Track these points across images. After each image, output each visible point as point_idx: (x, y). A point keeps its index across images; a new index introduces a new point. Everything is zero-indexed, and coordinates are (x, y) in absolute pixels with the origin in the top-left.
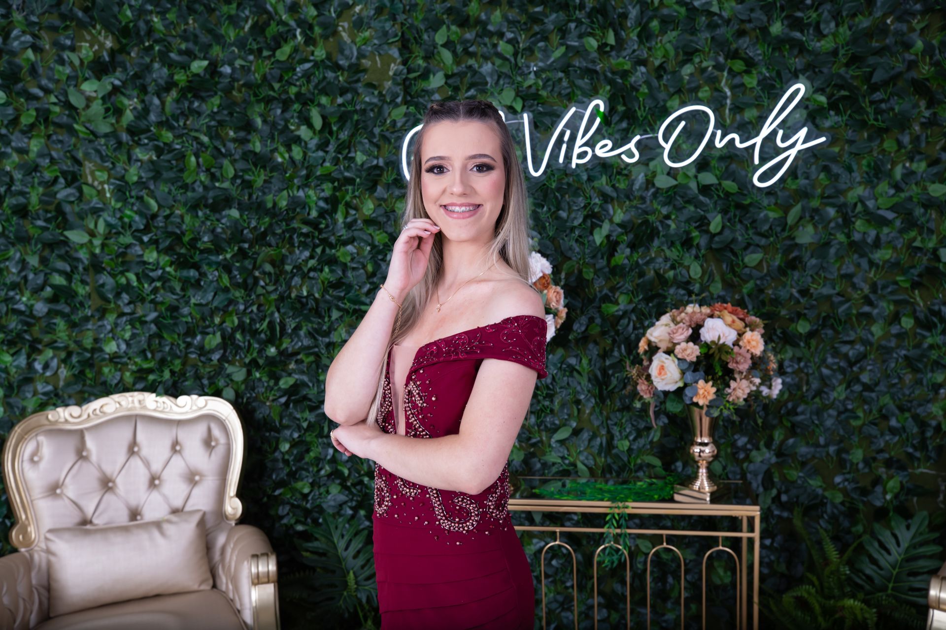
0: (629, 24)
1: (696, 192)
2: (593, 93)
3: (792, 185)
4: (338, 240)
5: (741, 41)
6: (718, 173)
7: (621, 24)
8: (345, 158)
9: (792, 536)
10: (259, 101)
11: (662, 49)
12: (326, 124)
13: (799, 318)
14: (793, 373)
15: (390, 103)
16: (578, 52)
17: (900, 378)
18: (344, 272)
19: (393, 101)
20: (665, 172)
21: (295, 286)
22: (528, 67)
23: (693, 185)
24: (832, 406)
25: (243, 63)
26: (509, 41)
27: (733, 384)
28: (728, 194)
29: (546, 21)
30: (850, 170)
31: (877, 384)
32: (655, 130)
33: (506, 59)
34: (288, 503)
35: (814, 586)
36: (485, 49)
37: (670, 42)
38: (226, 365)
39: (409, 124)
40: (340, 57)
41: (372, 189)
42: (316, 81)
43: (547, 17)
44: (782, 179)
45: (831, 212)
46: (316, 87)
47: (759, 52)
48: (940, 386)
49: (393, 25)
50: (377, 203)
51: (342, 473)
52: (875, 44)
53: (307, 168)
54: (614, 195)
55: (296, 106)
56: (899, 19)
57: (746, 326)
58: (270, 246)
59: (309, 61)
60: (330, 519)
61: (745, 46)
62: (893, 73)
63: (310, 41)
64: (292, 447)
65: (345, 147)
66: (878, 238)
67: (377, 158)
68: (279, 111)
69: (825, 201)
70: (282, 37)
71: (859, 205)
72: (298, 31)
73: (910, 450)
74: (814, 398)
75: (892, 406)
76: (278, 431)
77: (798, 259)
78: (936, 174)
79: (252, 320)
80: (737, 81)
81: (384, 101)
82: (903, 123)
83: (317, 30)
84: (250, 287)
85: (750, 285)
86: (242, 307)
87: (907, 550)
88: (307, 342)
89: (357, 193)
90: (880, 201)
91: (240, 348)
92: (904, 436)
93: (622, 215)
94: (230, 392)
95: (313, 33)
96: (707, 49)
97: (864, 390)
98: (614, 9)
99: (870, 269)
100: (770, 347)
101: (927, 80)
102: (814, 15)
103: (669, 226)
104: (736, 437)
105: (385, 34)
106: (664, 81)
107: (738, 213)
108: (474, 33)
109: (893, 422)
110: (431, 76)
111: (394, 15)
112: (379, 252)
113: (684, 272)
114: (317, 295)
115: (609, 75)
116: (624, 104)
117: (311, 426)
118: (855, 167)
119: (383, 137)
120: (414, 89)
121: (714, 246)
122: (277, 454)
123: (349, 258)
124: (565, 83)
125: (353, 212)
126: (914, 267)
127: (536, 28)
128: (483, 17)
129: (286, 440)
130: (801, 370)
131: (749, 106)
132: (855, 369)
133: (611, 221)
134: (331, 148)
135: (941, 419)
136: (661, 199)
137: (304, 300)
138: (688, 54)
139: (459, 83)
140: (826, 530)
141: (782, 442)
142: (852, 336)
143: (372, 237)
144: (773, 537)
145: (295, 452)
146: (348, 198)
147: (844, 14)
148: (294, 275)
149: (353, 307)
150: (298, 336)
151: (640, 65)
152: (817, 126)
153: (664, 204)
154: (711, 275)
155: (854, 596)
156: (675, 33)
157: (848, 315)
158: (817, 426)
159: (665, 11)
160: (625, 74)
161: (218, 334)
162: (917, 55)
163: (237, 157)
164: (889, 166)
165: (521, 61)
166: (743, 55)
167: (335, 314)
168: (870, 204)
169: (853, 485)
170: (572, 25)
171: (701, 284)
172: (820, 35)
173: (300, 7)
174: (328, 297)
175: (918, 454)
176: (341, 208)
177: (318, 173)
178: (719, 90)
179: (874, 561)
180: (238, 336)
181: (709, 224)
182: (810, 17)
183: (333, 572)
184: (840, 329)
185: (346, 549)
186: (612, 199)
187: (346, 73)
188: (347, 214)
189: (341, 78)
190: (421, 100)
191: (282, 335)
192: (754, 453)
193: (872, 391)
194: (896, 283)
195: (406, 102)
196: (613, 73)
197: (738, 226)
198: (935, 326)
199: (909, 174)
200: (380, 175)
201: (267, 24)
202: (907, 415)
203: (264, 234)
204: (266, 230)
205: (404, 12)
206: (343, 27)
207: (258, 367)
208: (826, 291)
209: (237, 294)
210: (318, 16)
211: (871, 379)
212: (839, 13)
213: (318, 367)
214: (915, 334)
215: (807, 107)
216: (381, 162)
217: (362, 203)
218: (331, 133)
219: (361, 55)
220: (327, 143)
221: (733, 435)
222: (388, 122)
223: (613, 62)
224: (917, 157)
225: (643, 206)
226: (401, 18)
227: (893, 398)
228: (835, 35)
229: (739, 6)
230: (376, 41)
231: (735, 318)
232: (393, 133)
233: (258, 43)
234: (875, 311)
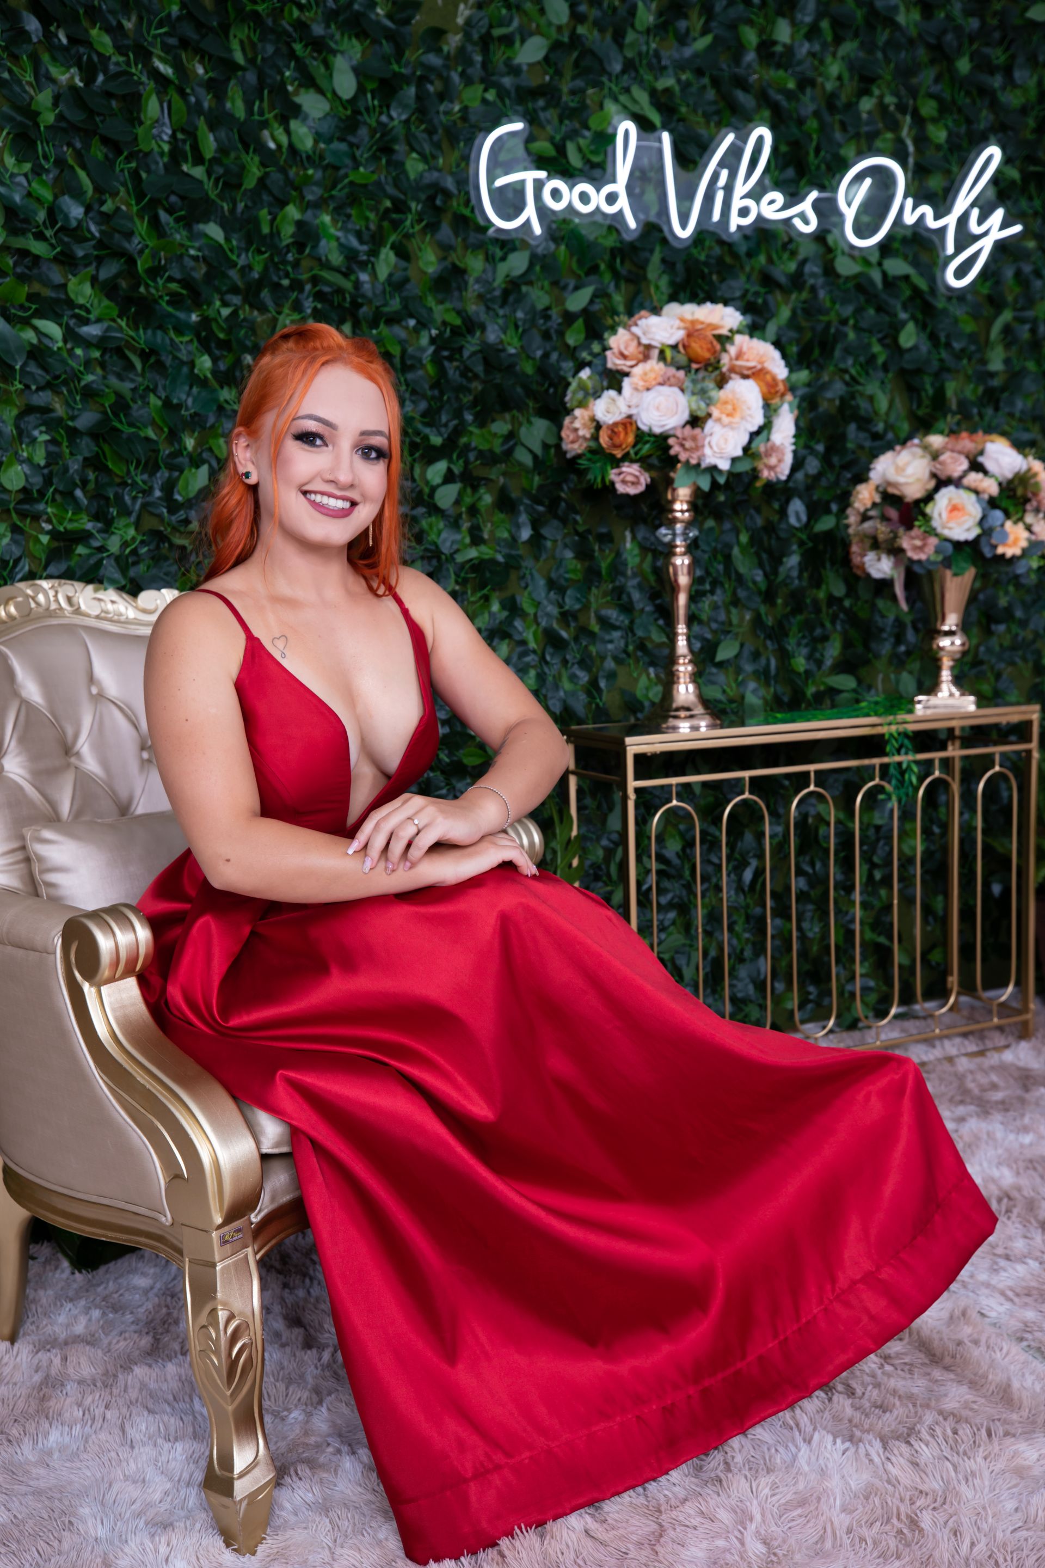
1: (880, 286)
2: (754, 117)
4: (379, 313)
8: (389, 162)
11: (835, 67)
12: (360, 90)
15: (457, 76)
16: (729, 47)
19: (465, 72)
20: (851, 251)
23: (876, 276)
28: (918, 292)
30: (1039, 274)
36: (602, 13)
37: (844, 57)
39: (491, 118)
41: (432, 227)
42: (332, 5)
44: (977, 279)
50: (441, 252)
53: (324, 169)
54: (780, 281)
55: (297, 47)
67: (441, 171)
68: (270, 50)
80: (921, 131)
89: (414, 230)
93: (790, 313)
102: (1004, 56)
103: (847, 335)
106: (841, 116)
110: (517, 44)
112: (446, 343)
113: (867, 404)
119: (446, 134)
120: (496, 57)
121: (903, 367)
123: (397, 349)
124: (711, 94)
125: (401, 265)
131: (936, 170)
134: (365, 137)
136: (839, 292)
138: (866, 83)
139: (562, 62)
143: (435, 315)
146: (396, 237)
151: (809, 85)
152: (1008, 210)
153: (843, 302)
156: (853, 46)
159: (840, 8)
160: (789, 95)
161: (203, 469)
165: (653, 45)
171: (886, 422)
172: (1013, 85)
176: (386, 253)
178: (900, 139)
181: (897, 336)
182: (998, 58)
186: (779, 286)
188: (394, 266)
189: (381, 10)
190: (503, 80)
195: (482, 81)
196: (778, 90)
200: (445, 204)
204: (261, 277)
209: (224, 395)
215: (999, 182)
216: (448, 180)
217: (420, 250)
220: (354, 128)
222: (457, 108)
225: (815, 302)
229: (925, 22)
232: (462, 130)
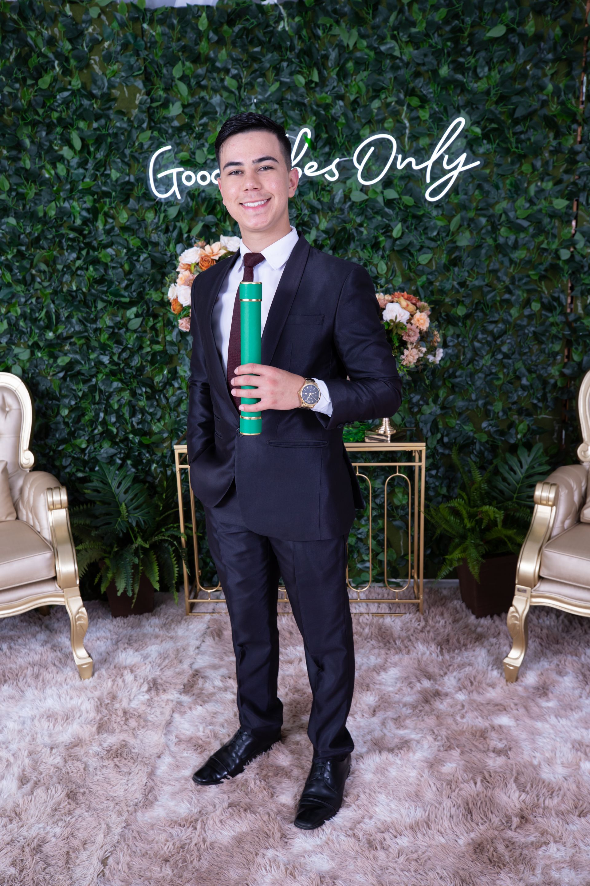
0: (330, 65)
1: (383, 204)
2: (302, 123)
3: (455, 200)
4: (99, 244)
5: (417, 81)
6: (399, 189)
7: (323, 64)
8: (102, 175)
9: (451, 467)
10: (26, 125)
11: (356, 87)
12: (85, 145)
13: (458, 305)
14: (454, 346)
15: (137, 128)
16: (289, 87)
17: (530, 348)
18: (106, 270)
19: (140, 126)
20: (359, 189)
21: (66, 282)
22: (250, 99)
23: (380, 199)
24: (480, 370)
25: (11, 90)
26: (234, 77)
27: (406, 352)
28: (406, 207)
29: (263, 60)
30: (497, 187)
31: (513, 353)
32: (351, 154)
33: (231, 92)
34: (70, 456)
35: (463, 499)
36: (214, 83)
37: (362, 80)
38: (13, 347)
39: (154, 146)
40: (93, 87)
41: (126, 201)
42: (74, 107)
43: (264, 56)
44: (447, 195)
45: (483, 220)
46: (74, 112)
47: (431, 90)
48: (557, 354)
49: (137, 60)
50: (130, 213)
51: (112, 432)
52: (518, 86)
53: (70, 183)
54: (320, 207)
55: (59, 129)
56: (536, 66)
57: (417, 308)
58: (43, 248)
59: (67, 90)
60: (104, 466)
61: (420, 85)
62: (530, 110)
63: (66, 72)
64: (70, 412)
65: (101, 165)
66: (516, 241)
67: (129, 175)
68: (44, 134)
69: (479, 212)
70: (43, 67)
71: (503, 216)
72: (56, 62)
73: (535, 401)
74: (468, 365)
75: (523, 370)
76: (58, 400)
77: (459, 258)
78: (559, 192)
79: (32, 310)
80: (414, 114)
81: (132, 126)
82: (537, 151)
83: (73, 63)
84: (29, 282)
85: (424, 278)
86: (23, 300)
87: (527, 470)
88: (77, 328)
89: (113, 205)
90: (518, 212)
91: (22, 333)
92: (531, 392)
93: (326, 224)
94: (17, 368)
95: (69, 65)
96: (391, 87)
97: (504, 358)
98: (318, 50)
99: (511, 265)
100: (434, 324)
101: (555, 116)
102: (473, 61)
103: (362, 232)
104: (412, 396)
105: (131, 67)
106: (357, 114)
107: (414, 222)
108: (205, 69)
109: (524, 381)
110: (171, 105)
111: (138, 51)
112: (134, 254)
113: (374, 269)
114: (84, 290)
115: (315, 107)
116: (327, 132)
117: (84, 395)
118: (501, 185)
119: (133, 157)
120: (157, 116)
121: (396, 248)
122: (59, 418)
123: (109, 259)
124: (279, 114)
125: (110, 220)
126: (541, 264)
127: (256, 66)
128: (212, 55)
129: (65, 406)
130: (459, 344)
131: (423, 135)
132: (498, 342)
133: (317, 228)
134: (90, 166)
135: (557, 378)
136: (355, 210)
137: (74, 294)
138: (376, 91)
139: (193, 112)
140: (475, 462)
141: (445, 398)
142: (497, 317)
143: (128, 242)
144: (437, 468)
145: (73, 416)
146: (106, 209)
147: (495, 60)
148: (64, 274)
149: (114, 299)
150: (71, 323)
151: (339, 99)
152: (473, 152)
153: (358, 215)
154: (394, 271)
155: (490, 505)
156: (366, 73)
157: (493, 300)
158: (470, 385)
159: (358, 54)
160: (327, 107)
161: (5, 322)
162: (548, 96)
163: (11, 172)
164: (526, 185)
165: (244, 94)
166: (419, 93)
167: (100, 305)
168: (511, 215)
169: (495, 429)
170: (285, 64)
171: (386, 279)
172: (477, 78)
173: (57, 41)
174: (93, 291)
175: (540, 405)
176: (101, 217)
177: (80, 187)
178: (399, 122)
179: (504, 480)
180: (21, 323)
181: (392, 231)
183: (109, 504)
184: (488, 312)
185: (118, 487)
186: (318, 211)
187: (99, 101)
188: (106, 222)
189: (95, 106)
190: (163, 126)
191: (57, 322)
192: (425, 407)
193: (510, 358)
194: (528, 276)
195: (150, 128)
196: (318, 106)
197: (414, 233)
198: (555, 308)
199: (540, 191)
200: (132, 190)
201: (29, 56)
202: (534, 376)
203: (38, 239)
204: (39, 235)
205: (146, 49)
206: (95, 60)
207: (39, 348)
208: (477, 283)
209: (19, 289)
210: (72, 50)
211: (509, 350)
212: (491, 59)
213: (89, 347)
214: (541, 315)
215: (466, 137)
216: (132, 179)
217: (118, 213)
218: (89, 153)
219: (111, 86)
220: (86, 162)
221: (409, 394)
222: (137, 144)
223: (318, 96)
224: (547, 178)
225: (342, 216)
226: (143, 53)
227: (524, 363)
228: (488, 77)
229: (416, 52)
230: (123, 74)
231: (409, 303)
232: (141, 154)
233: (22, 73)
234: (514, 298)
